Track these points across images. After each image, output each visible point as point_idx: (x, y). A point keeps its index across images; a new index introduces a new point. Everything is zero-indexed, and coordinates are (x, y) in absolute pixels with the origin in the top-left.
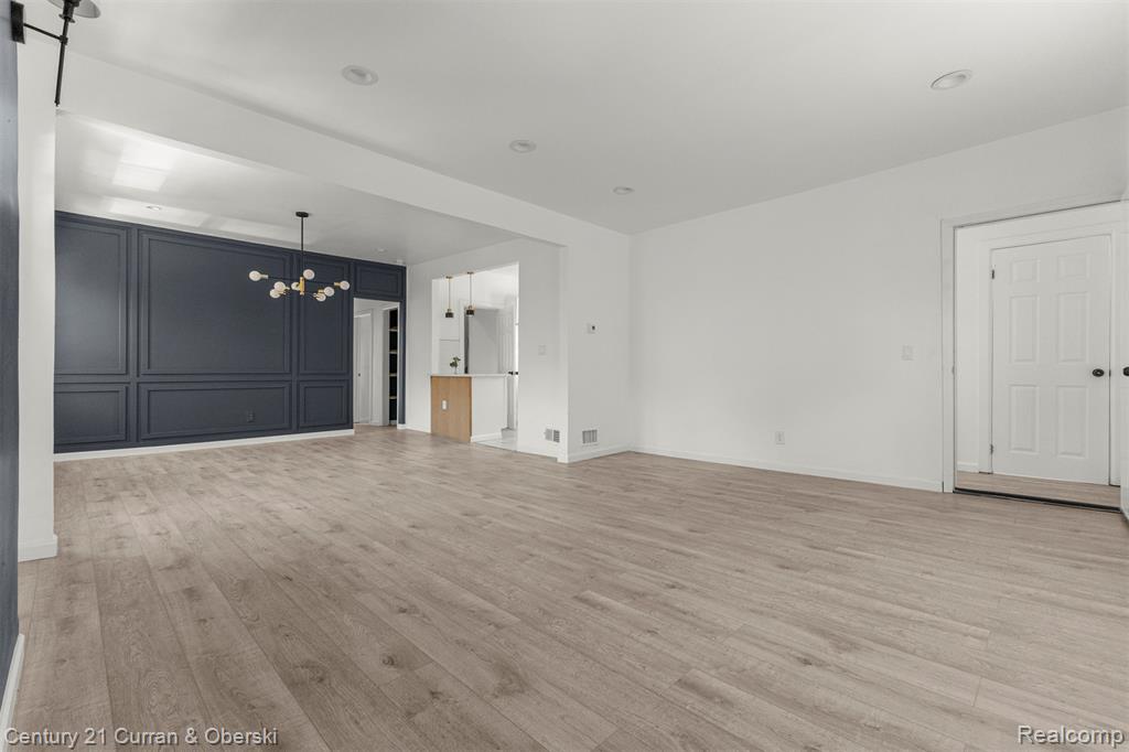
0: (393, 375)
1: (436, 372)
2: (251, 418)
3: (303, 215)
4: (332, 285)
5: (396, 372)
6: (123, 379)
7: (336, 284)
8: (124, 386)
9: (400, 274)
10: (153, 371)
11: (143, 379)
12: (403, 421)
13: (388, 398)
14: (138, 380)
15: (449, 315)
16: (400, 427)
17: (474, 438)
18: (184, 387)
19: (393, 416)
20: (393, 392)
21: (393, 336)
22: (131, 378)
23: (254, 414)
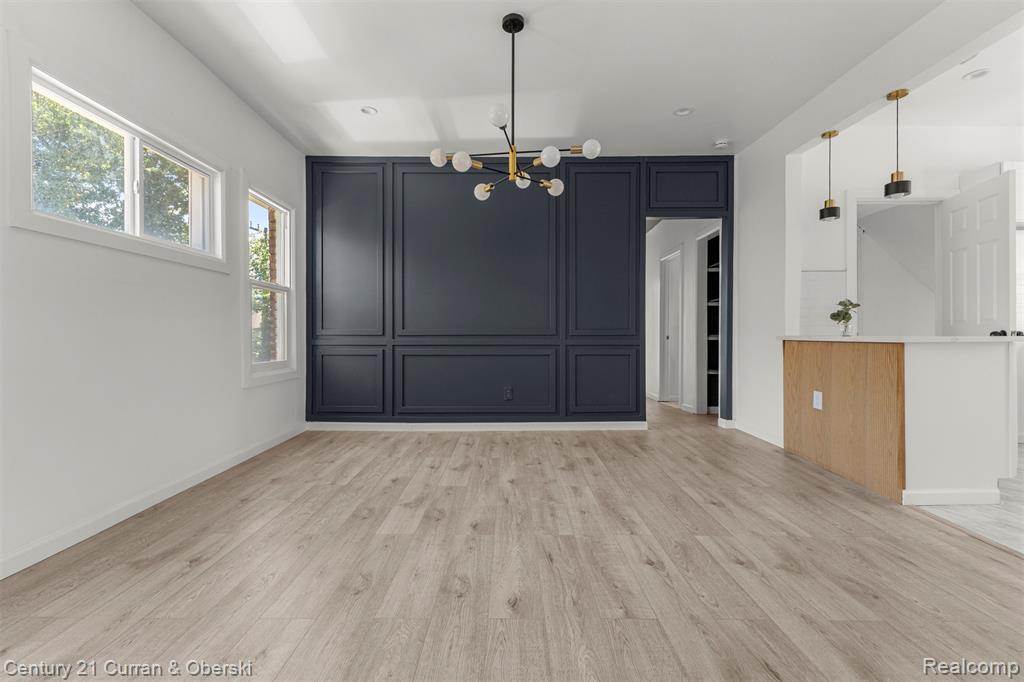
0: (712, 338)
1: (794, 332)
2: (510, 396)
5: (717, 333)
6: (380, 341)
8: (381, 350)
9: (721, 169)
10: (409, 330)
11: (399, 341)
12: (728, 415)
13: (705, 373)
14: (393, 342)
15: (829, 212)
16: (722, 423)
17: (909, 496)
18: (438, 351)
19: (712, 400)
20: (713, 363)
21: (713, 279)
22: (387, 340)
23: (512, 390)
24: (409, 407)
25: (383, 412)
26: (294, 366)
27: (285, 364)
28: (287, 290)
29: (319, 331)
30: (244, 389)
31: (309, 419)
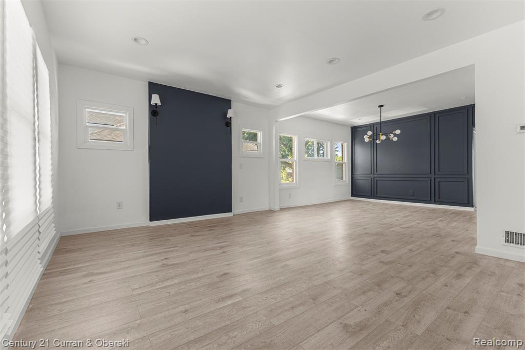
2: (412, 194)
3: (381, 106)
4: (392, 133)
6: (370, 176)
7: (393, 132)
8: (370, 178)
10: (378, 173)
11: (375, 176)
18: (389, 179)
22: (372, 175)
23: (413, 192)
24: (378, 195)
25: (371, 196)
26: (347, 182)
27: (345, 181)
28: (345, 163)
29: (354, 173)
30: (335, 186)
31: (352, 196)
